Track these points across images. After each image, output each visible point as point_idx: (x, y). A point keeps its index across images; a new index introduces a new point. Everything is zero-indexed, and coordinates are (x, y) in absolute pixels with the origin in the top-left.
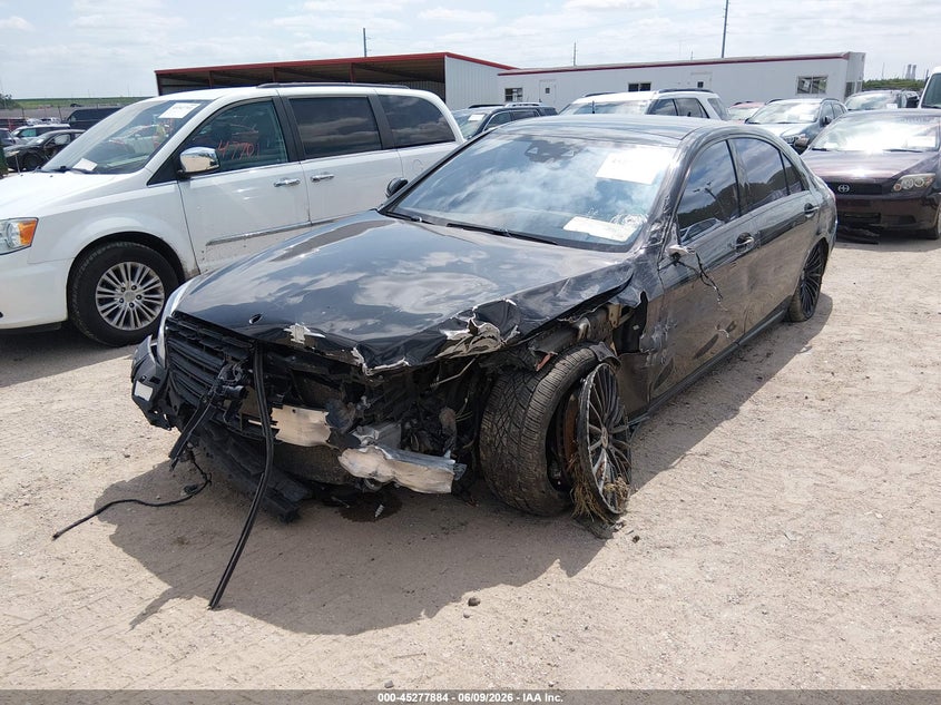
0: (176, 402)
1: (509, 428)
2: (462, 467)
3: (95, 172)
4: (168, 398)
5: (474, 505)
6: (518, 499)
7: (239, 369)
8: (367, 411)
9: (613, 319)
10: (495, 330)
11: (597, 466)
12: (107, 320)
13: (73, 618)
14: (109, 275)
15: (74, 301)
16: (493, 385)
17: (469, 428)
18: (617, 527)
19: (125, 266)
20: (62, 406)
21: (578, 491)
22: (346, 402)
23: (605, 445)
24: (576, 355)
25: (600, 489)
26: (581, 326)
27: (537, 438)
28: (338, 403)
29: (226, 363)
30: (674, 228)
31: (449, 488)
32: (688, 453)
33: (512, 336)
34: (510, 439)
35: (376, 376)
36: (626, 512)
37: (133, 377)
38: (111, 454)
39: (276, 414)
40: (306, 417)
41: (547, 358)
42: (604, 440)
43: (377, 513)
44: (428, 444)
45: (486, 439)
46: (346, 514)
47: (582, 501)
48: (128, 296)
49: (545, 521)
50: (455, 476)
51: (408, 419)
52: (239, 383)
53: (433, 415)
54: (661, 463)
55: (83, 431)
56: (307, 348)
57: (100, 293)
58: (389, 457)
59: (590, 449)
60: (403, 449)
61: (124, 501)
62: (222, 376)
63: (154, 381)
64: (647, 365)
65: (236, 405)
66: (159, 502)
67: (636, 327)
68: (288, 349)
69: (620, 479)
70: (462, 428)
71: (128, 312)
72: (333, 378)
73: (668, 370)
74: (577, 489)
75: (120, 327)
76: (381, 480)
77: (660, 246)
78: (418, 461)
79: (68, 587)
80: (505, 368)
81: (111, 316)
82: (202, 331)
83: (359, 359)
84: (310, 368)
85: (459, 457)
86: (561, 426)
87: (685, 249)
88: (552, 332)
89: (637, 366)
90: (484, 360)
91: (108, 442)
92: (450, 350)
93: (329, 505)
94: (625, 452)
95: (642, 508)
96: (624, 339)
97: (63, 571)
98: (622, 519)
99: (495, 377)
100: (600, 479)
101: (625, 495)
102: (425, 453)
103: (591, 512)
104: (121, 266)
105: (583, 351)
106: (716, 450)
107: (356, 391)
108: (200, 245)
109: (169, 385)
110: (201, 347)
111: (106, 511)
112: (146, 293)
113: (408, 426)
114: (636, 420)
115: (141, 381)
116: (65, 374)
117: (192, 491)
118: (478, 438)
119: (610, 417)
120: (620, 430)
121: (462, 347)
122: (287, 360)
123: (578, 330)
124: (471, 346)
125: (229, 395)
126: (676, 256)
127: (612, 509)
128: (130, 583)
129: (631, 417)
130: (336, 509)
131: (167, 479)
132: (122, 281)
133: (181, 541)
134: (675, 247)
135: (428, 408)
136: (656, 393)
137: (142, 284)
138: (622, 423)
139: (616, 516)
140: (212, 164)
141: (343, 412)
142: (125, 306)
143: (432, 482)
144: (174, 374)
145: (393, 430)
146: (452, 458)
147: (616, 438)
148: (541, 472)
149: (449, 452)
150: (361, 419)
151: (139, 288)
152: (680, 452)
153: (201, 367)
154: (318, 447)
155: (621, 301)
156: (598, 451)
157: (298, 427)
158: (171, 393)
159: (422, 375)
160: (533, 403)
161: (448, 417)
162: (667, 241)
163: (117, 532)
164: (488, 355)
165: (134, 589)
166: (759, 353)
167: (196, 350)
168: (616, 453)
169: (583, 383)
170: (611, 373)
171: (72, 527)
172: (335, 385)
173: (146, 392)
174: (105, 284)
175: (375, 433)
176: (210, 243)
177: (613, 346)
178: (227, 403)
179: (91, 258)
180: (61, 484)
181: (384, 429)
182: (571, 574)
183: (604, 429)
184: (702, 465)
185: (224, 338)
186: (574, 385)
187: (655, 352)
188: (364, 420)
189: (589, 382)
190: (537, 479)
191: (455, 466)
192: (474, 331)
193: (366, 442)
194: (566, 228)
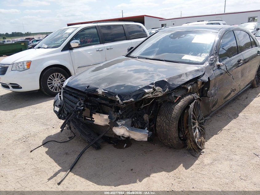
0: (66, 112)
1: (166, 121)
2: (151, 133)
3: (47, 48)
4: (64, 111)
5: (154, 144)
6: (169, 143)
7: (83, 102)
8: (121, 115)
9: (199, 86)
10: (161, 89)
11: (195, 133)
12: (50, 89)
13: (34, 177)
14: (51, 77)
15: (42, 84)
16: (160, 107)
17: (153, 121)
18: (202, 153)
19: (55, 74)
20: (37, 113)
21: (189, 141)
22: (114, 112)
23: (197, 126)
24: (187, 97)
25: (196, 141)
26: (189, 88)
27: (175, 124)
28: (112, 112)
29: (79, 100)
30: (218, 57)
31: (147, 139)
32: (223, 129)
33: (166, 91)
34: (166, 124)
35: (123, 104)
36: (204, 148)
37: (54, 105)
38: (49, 127)
39: (94, 116)
40: (103, 117)
41: (178, 98)
42: (197, 125)
43: (124, 147)
44: (140, 125)
45: (158, 124)
46: (115, 147)
47: (190, 144)
48: (56, 82)
49: (177, 151)
50: (148, 136)
51: (133, 118)
52: (82, 107)
53: (141, 116)
54: (215, 132)
55: (42, 120)
56: (103, 96)
57: (48, 81)
58: (128, 129)
59: (193, 128)
60: (132, 127)
61: (51, 141)
62: (78, 105)
63: (60, 106)
64: (209, 101)
65: (81, 113)
66: (61, 142)
67: (206, 89)
68: (97, 96)
69: (202, 137)
70: (151, 120)
71: (56, 87)
72: (110, 105)
73: (216, 102)
74: (188, 141)
75: (54, 91)
76: (125, 136)
77: (214, 63)
78: (136, 131)
79: (33, 167)
80: (164, 102)
81: (52, 88)
82: (73, 91)
83: (118, 98)
84: (103, 102)
85: (150, 130)
86: (183, 120)
87: (221, 64)
88: (179, 90)
89: (207, 101)
90: (158, 99)
91: (48, 123)
92: (147, 96)
93: (110, 144)
94: (203, 129)
95: (209, 147)
96: (202, 92)
97: (32, 162)
98: (203, 150)
99: (161, 104)
100: (196, 138)
101: (204, 143)
102: (139, 128)
103: (193, 148)
104: (54, 74)
105: (189, 96)
106: (232, 128)
107: (117, 109)
108: (76, 68)
109: (64, 107)
110: (72, 96)
111: (46, 144)
112: (61, 82)
113: (133, 120)
114: (206, 118)
115: (56, 106)
116: (39, 104)
117: (71, 138)
118: (156, 123)
119: (199, 117)
120: (202, 121)
121: (151, 95)
122: (97, 99)
123: (188, 89)
124: (153, 94)
125: (79, 110)
126: (219, 66)
127: (200, 147)
128: (51, 166)
129: (205, 117)
130: (112, 145)
131: (64, 134)
132: (54, 78)
133: (67, 154)
134: (218, 63)
135: (139, 114)
136: (212, 110)
137: (60, 79)
138: (202, 119)
139: (201, 150)
140: (79, 45)
141: (113, 115)
142: (56, 85)
143: (141, 137)
144: (65, 104)
145: (129, 121)
146: (147, 130)
147: (200, 124)
148: (177, 135)
149: (147, 128)
150: (119, 118)
151: (59, 80)
152: (220, 129)
153: (72, 102)
154: (106, 126)
155: (201, 80)
156: (195, 128)
157: (100, 120)
158: (65, 110)
159: (138, 104)
160: (173, 113)
161: (146, 117)
162: (216, 61)
163: (48, 150)
164: (159, 97)
165: (52, 168)
166: (244, 97)
167: (71, 97)
168: (201, 129)
169: (190, 106)
170: (199, 103)
171: (36, 149)
172: (111, 107)
173: (57, 109)
174: (50, 79)
175: (124, 122)
176: (79, 67)
177: (199, 94)
178: (79, 112)
179: (46, 72)
180: (34, 136)
181: (126, 120)
182: (186, 169)
183: (197, 121)
184: (228, 133)
185: (79, 93)
186: (187, 107)
187: (212, 96)
188: (120, 118)
189: (192, 106)
190: (175, 137)
191: (148, 133)
192: (154, 90)
193: (121, 124)
194: (182, 58)
